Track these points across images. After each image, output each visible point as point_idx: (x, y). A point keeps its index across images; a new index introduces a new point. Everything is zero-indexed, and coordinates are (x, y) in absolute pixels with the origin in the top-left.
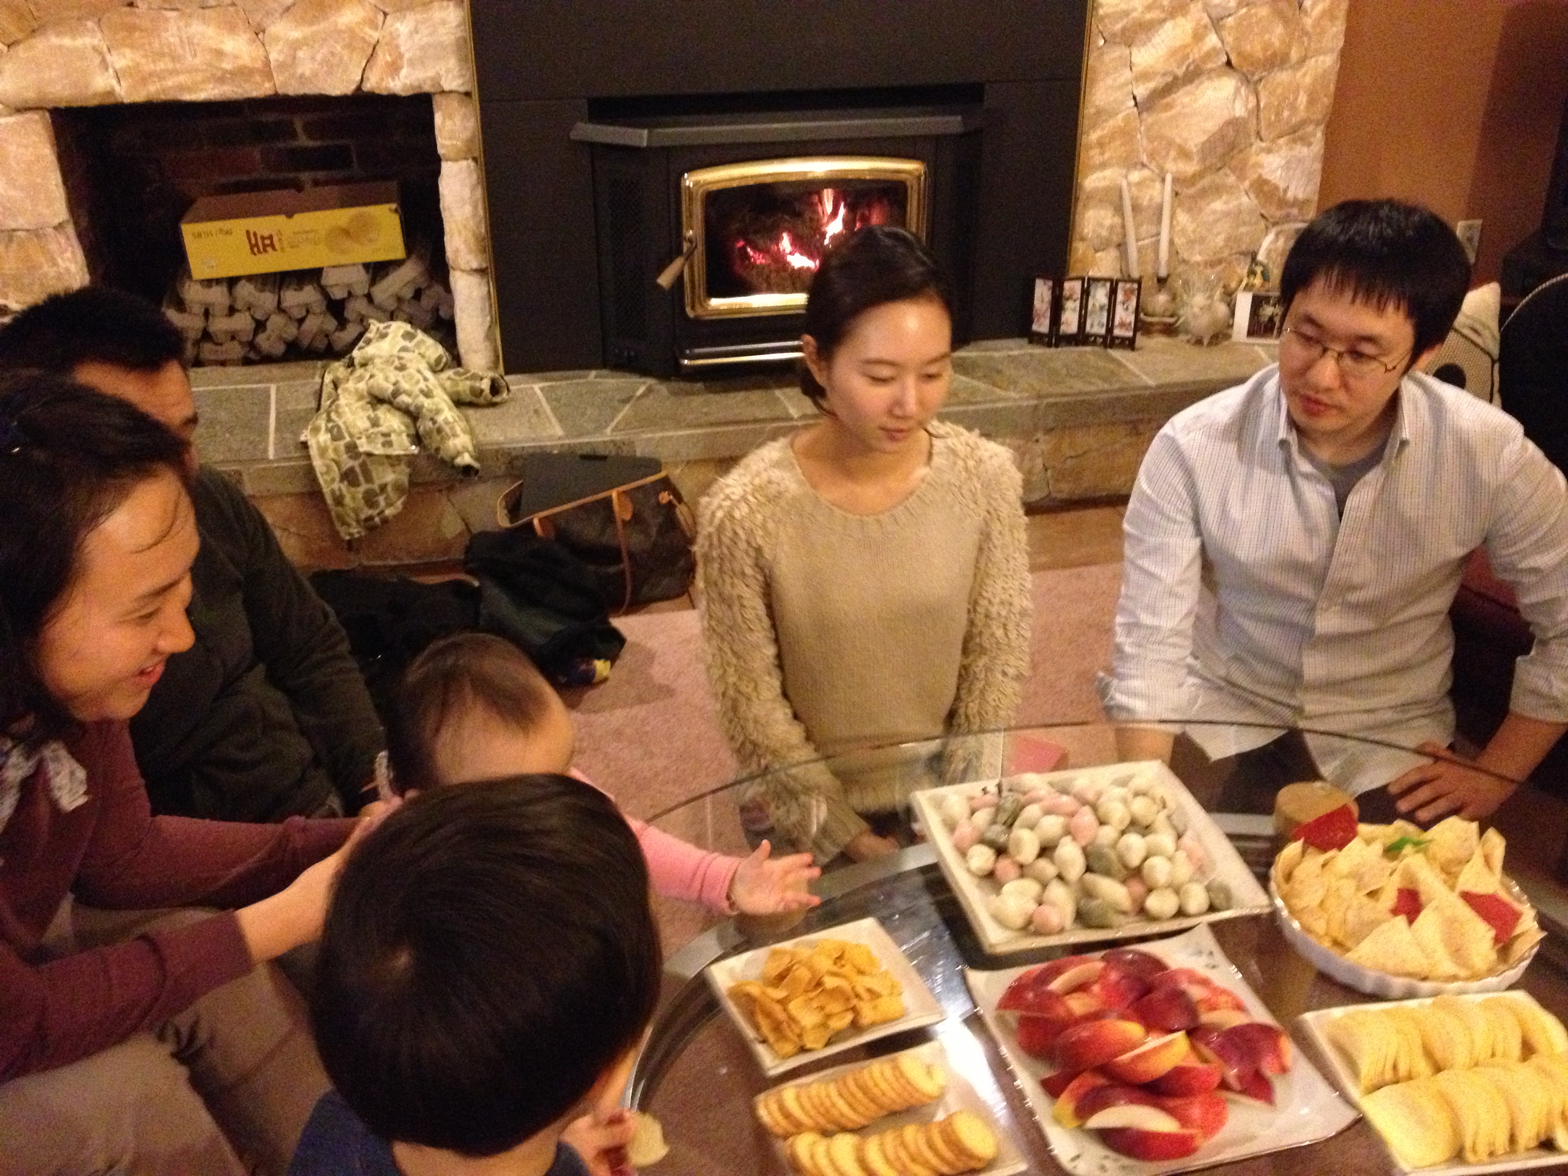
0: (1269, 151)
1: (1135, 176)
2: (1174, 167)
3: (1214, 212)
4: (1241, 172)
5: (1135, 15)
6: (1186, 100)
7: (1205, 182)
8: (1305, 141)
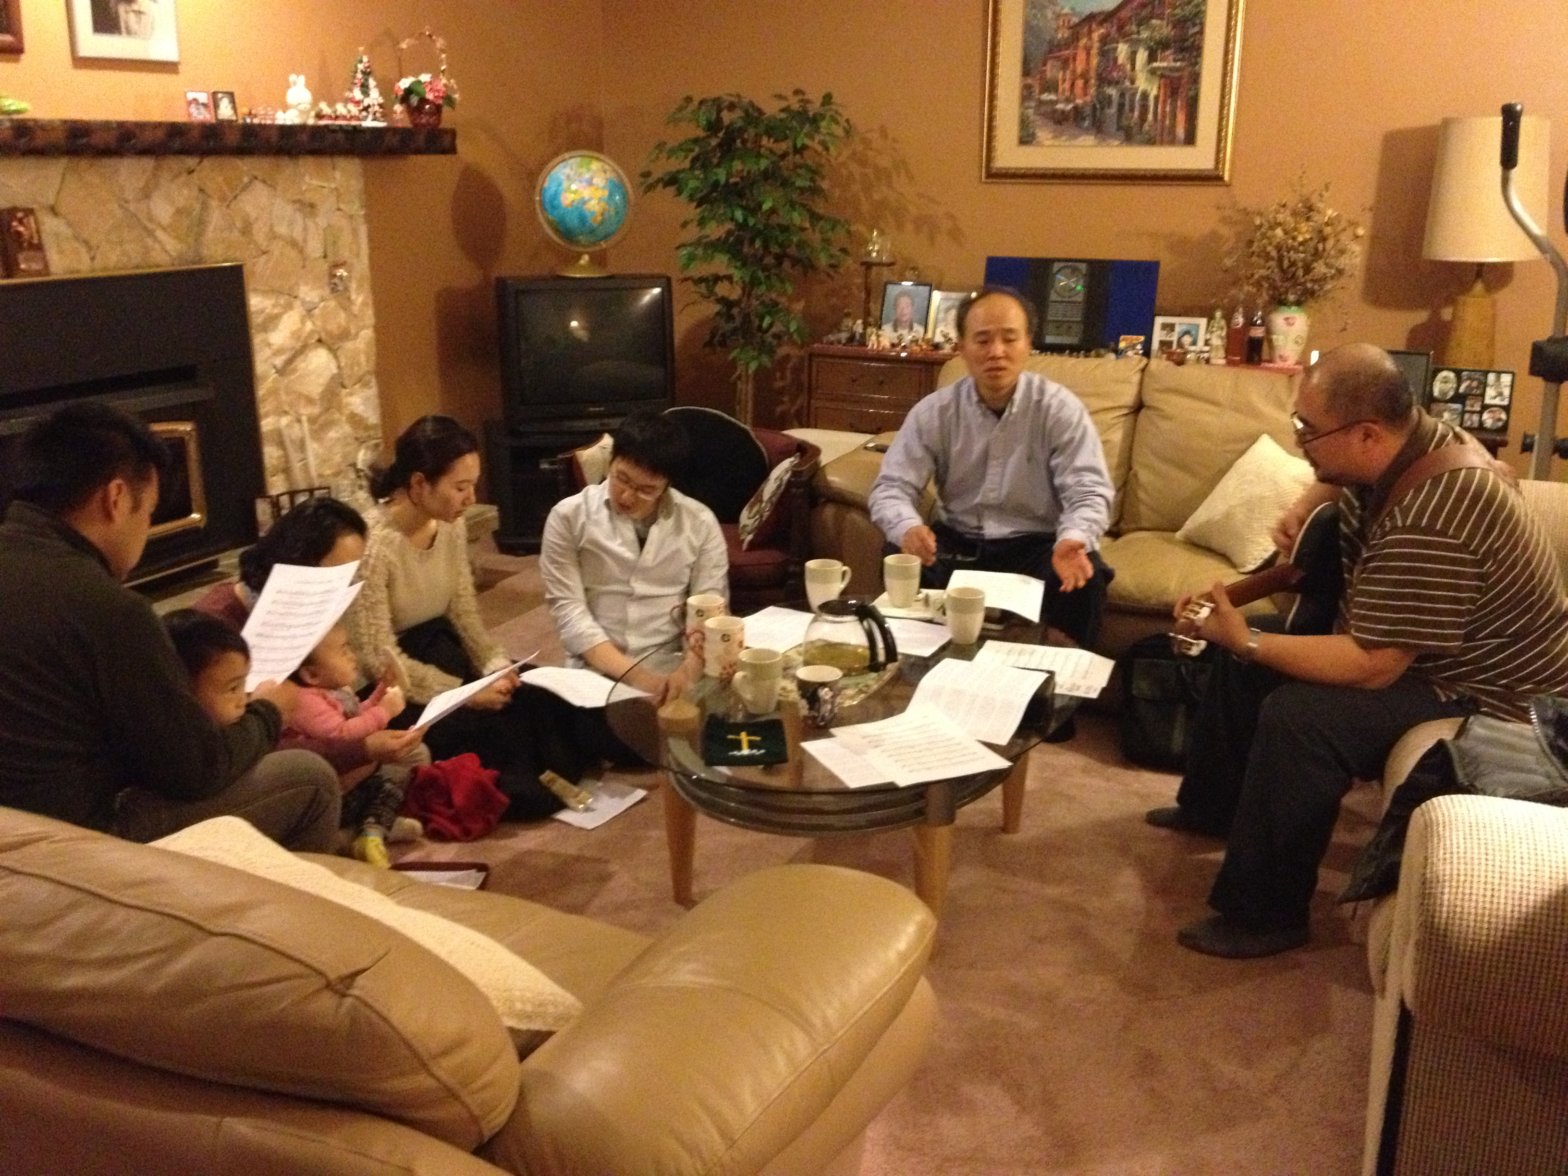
0: (351, 394)
1: (284, 421)
2: (306, 411)
3: (331, 439)
4: (339, 409)
5: (267, 311)
6: (303, 365)
7: (323, 418)
8: (366, 385)
